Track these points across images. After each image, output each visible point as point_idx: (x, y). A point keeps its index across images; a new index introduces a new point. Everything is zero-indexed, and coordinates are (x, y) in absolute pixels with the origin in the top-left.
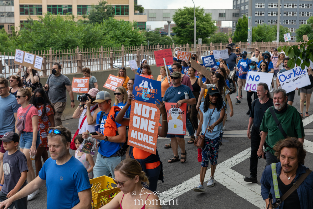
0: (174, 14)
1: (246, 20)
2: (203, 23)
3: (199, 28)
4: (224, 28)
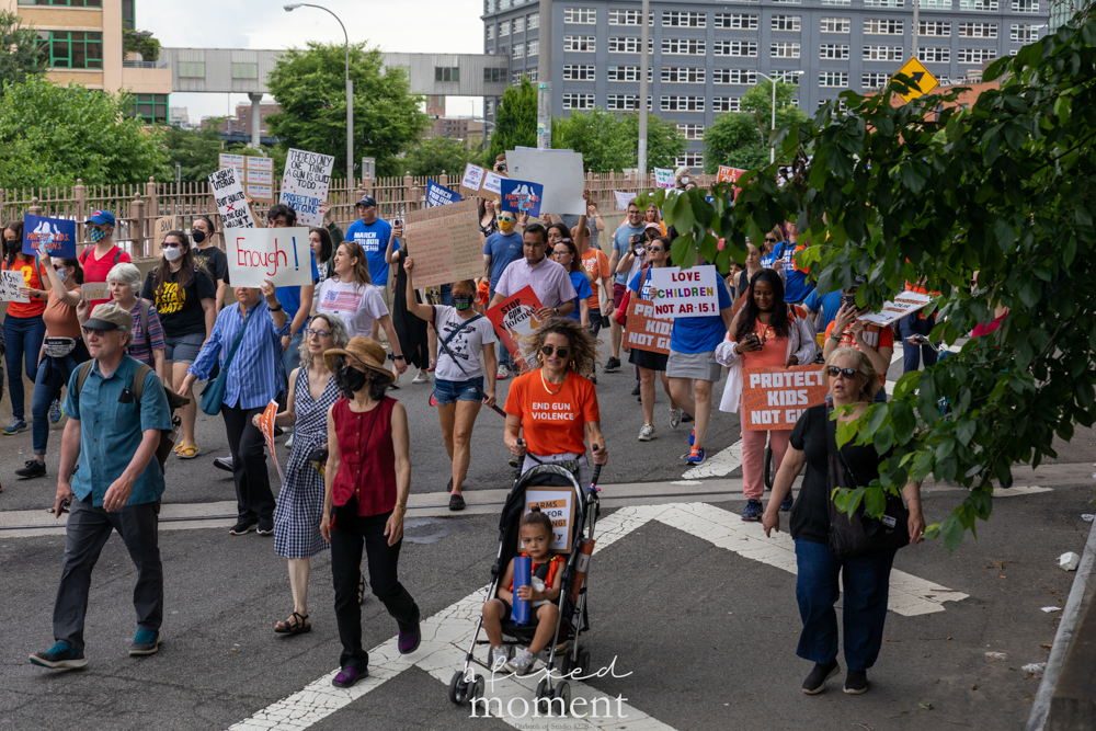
0: (272, 67)
1: (531, 94)
2: (378, 103)
3: (366, 119)
4: (455, 122)
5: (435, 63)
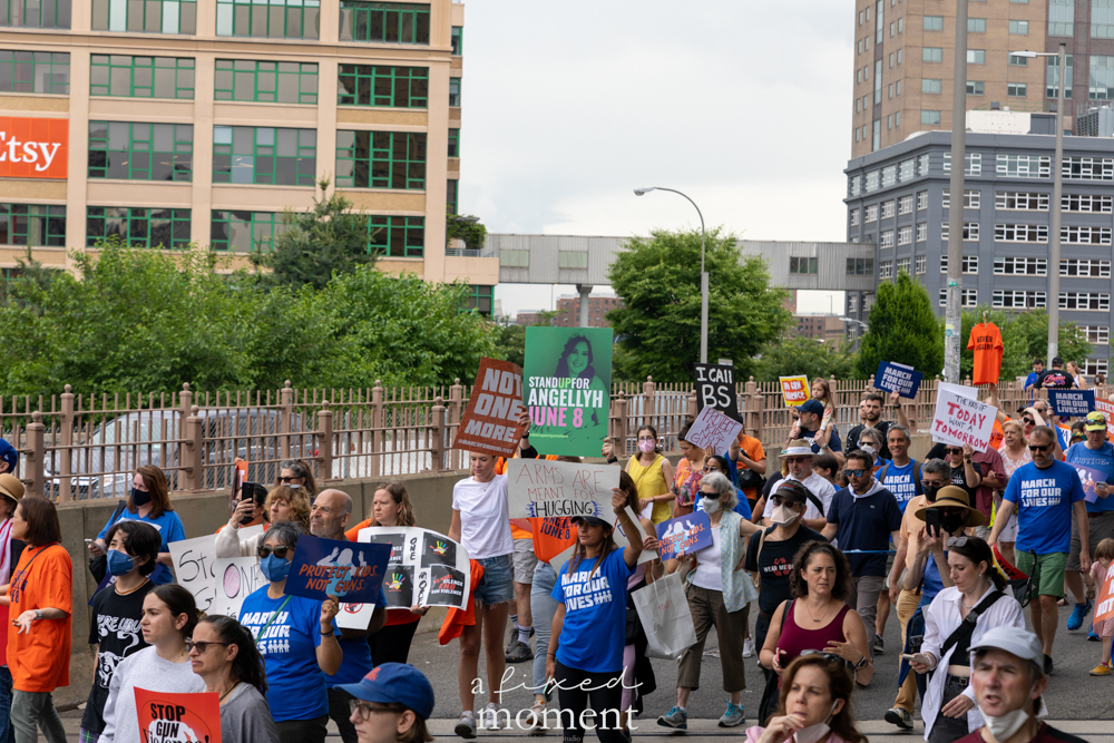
1: (910, 289)
2: (734, 298)
3: (720, 316)
4: (807, 320)
5: (790, 253)
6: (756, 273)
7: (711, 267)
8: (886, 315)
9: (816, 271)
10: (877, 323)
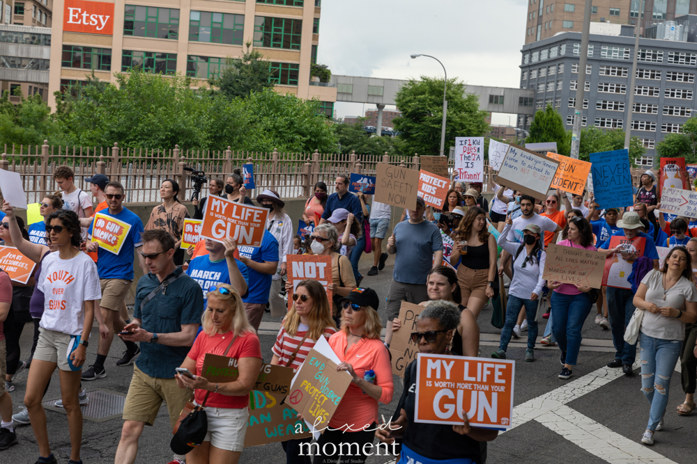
1: (553, 114)
2: (460, 115)
4: (496, 128)
5: (489, 92)
6: (472, 102)
7: (449, 98)
8: (539, 128)
9: (502, 103)
10: (534, 132)
